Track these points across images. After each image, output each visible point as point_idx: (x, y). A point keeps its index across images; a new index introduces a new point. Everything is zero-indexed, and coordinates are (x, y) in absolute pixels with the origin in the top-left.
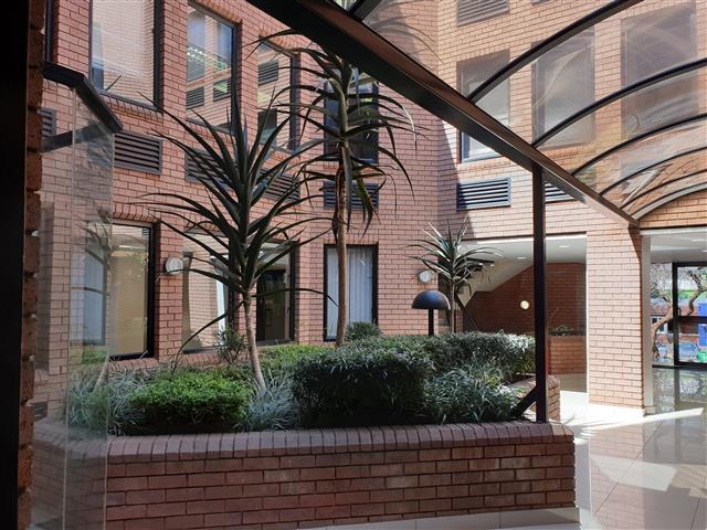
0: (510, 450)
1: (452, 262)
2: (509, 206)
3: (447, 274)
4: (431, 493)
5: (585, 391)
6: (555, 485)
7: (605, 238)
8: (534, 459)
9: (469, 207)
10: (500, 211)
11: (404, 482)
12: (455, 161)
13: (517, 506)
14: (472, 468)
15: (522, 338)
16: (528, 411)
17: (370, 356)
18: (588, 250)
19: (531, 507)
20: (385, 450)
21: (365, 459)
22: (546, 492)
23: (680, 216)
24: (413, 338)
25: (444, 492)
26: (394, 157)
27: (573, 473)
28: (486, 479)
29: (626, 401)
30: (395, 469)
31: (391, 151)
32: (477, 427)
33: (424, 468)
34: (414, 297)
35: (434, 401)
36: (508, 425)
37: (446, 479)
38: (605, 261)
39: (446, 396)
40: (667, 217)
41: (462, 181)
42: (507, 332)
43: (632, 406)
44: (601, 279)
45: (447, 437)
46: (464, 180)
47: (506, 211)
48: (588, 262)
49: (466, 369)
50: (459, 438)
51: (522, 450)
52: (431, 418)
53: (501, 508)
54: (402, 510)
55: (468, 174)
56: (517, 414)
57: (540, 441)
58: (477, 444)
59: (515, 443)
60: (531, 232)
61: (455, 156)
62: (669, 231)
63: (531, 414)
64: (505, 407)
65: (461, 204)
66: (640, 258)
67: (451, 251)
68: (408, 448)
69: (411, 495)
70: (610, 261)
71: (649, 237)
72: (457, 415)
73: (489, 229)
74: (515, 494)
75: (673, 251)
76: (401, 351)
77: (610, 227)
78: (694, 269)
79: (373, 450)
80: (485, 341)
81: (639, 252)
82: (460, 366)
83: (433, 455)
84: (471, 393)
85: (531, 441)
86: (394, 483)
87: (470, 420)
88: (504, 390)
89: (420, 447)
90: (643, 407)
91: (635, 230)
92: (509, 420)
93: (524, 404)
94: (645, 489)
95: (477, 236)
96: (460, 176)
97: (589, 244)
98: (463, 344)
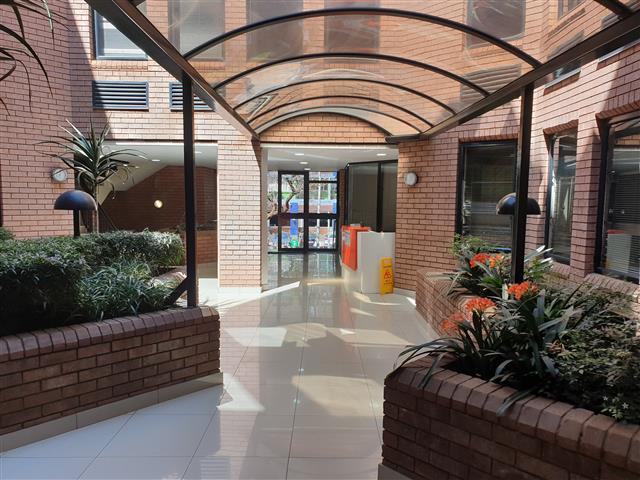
0: (166, 335)
1: (95, 162)
2: (147, 110)
3: (90, 174)
4: (92, 386)
5: (216, 277)
6: (204, 358)
7: (231, 147)
8: (187, 340)
9: (107, 107)
10: (139, 115)
11: (63, 382)
12: (89, 56)
13: (173, 382)
14: (131, 356)
15: (165, 235)
16: (179, 300)
17: (16, 262)
18: (220, 157)
19: (184, 379)
20: (40, 353)
21: (16, 367)
22: (197, 365)
23: (290, 134)
24: (60, 240)
25: (104, 383)
26: (22, 40)
27: (219, 346)
28: (145, 364)
29: (249, 282)
30: (51, 371)
31: (20, 34)
32: (134, 319)
33: (84, 364)
34: (57, 196)
35: (90, 300)
36: (163, 313)
37: (107, 371)
38: (233, 168)
39: (102, 294)
40: (280, 134)
41: (98, 79)
42: (153, 229)
43: (253, 285)
44: (230, 183)
45: (106, 332)
46: (100, 77)
47: (145, 115)
48: (219, 167)
49: (115, 266)
50: (118, 331)
51: (176, 333)
52: (87, 316)
53: (158, 387)
54: (61, 409)
55: (104, 73)
56: (170, 302)
57: (192, 323)
58: (136, 334)
59: (170, 328)
60: (182, 137)
61: (88, 51)
62: (282, 146)
63: (182, 302)
64: (159, 298)
65: (98, 103)
66: (260, 166)
67: (94, 151)
68: (66, 348)
69: (70, 392)
70: (237, 168)
71: (267, 149)
72: (113, 310)
73: (128, 131)
74: (171, 372)
75: (279, 162)
76: (52, 254)
77: (237, 138)
78: (290, 176)
79: (25, 356)
80: (132, 240)
81: (259, 161)
82: (108, 264)
83: (93, 350)
84: (126, 289)
85: (183, 325)
86: (52, 384)
87: (127, 313)
88: (157, 282)
89: (79, 345)
90: (261, 285)
91: (256, 142)
92: (163, 310)
93: (177, 293)
94: (260, 348)
95: (116, 137)
96: (95, 73)
97: (220, 152)
98: (111, 243)
